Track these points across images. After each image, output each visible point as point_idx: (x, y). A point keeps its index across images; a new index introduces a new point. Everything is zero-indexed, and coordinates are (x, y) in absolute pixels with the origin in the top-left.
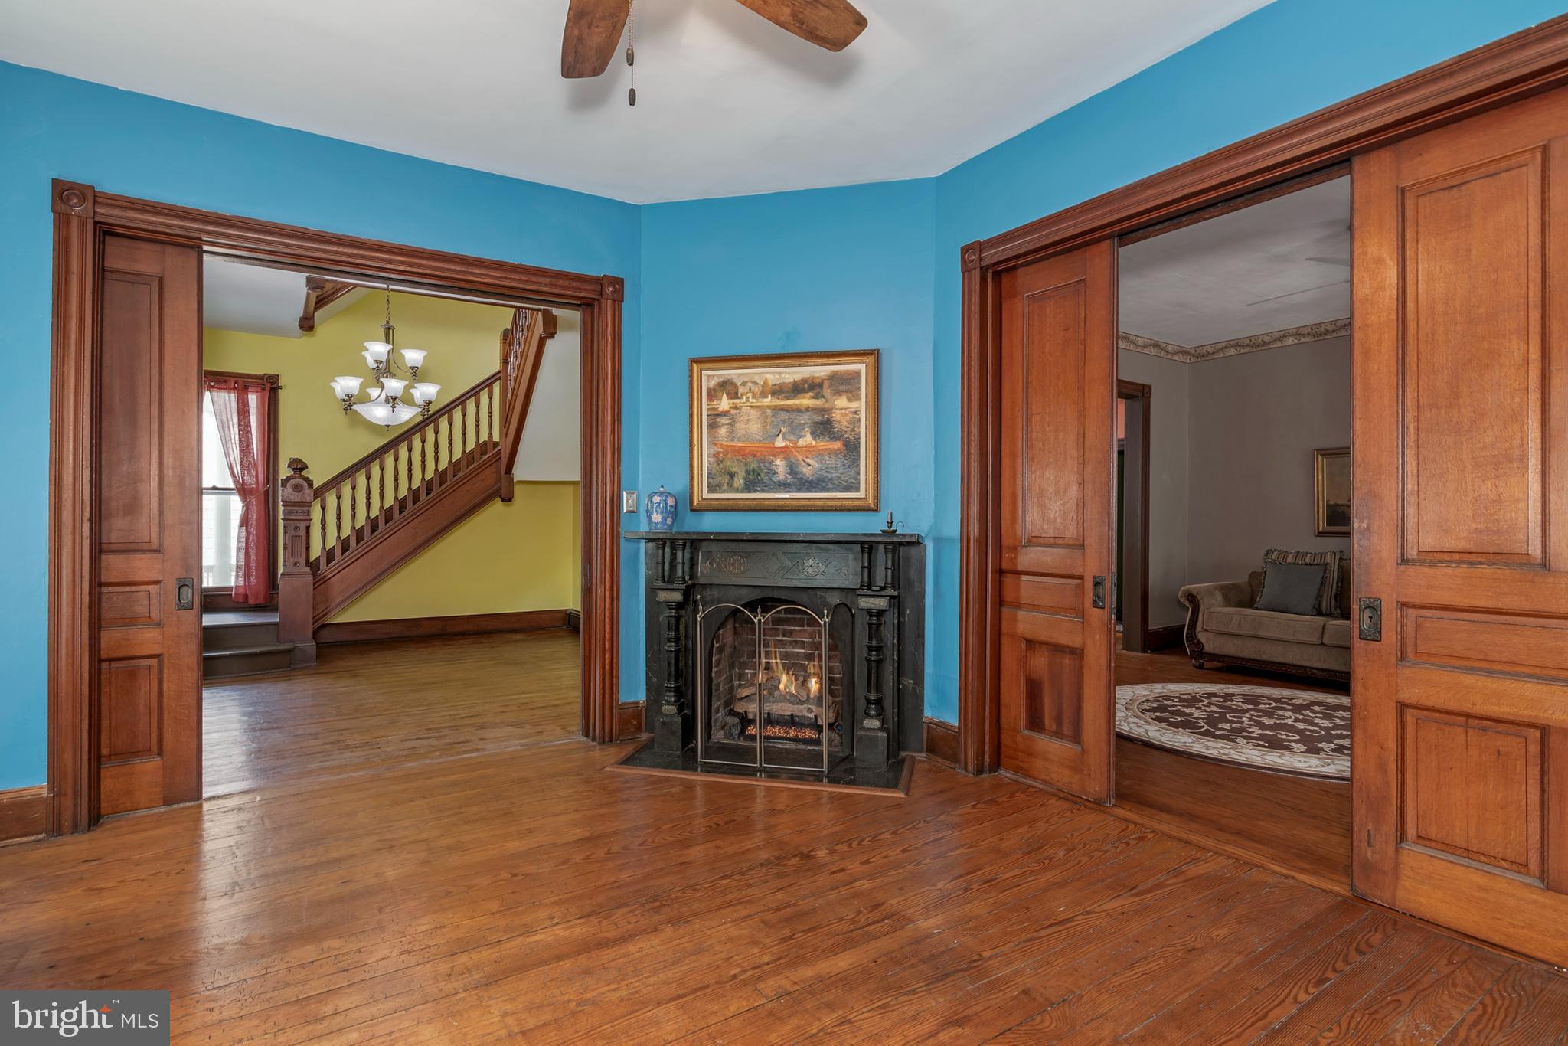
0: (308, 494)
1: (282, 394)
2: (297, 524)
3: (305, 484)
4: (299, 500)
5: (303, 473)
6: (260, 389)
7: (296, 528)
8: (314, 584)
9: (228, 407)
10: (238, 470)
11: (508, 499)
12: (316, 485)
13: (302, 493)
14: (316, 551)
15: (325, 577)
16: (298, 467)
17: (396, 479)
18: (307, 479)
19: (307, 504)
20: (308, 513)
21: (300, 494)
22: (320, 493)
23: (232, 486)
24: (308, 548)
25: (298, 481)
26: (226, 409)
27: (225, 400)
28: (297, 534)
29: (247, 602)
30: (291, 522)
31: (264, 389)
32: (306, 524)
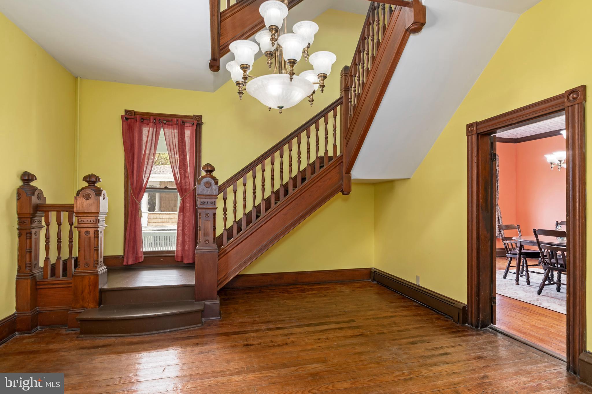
0: (215, 189)
1: (204, 128)
2: (208, 211)
3: (213, 182)
4: (209, 194)
5: (212, 174)
6: (191, 125)
7: (207, 214)
8: (218, 256)
9: (173, 136)
10: (178, 176)
11: (346, 193)
12: (220, 183)
13: (210, 188)
14: (220, 231)
15: (226, 250)
16: (210, 170)
17: (273, 178)
18: (214, 178)
19: (214, 197)
20: (214, 203)
21: (209, 189)
22: (222, 189)
23: (175, 187)
24: (214, 229)
25: (208, 179)
26: (172, 138)
27: (171, 132)
28: (207, 219)
29: (183, 262)
30: (204, 210)
31: (193, 125)
32: (213, 211)
